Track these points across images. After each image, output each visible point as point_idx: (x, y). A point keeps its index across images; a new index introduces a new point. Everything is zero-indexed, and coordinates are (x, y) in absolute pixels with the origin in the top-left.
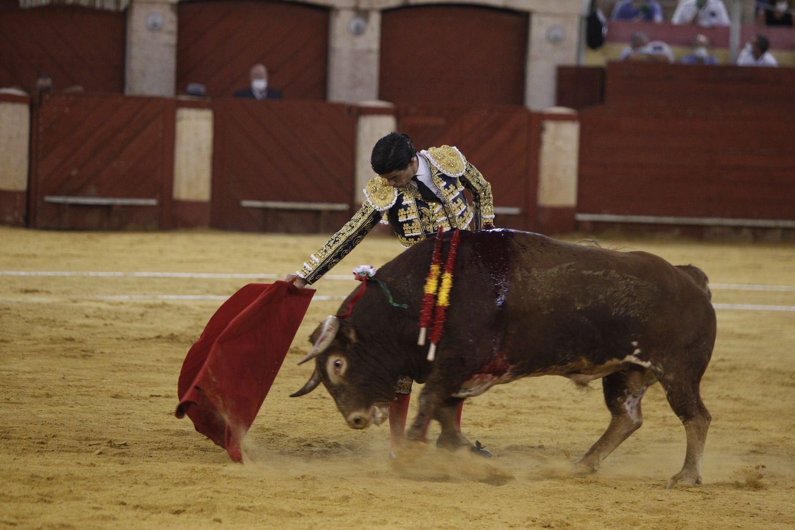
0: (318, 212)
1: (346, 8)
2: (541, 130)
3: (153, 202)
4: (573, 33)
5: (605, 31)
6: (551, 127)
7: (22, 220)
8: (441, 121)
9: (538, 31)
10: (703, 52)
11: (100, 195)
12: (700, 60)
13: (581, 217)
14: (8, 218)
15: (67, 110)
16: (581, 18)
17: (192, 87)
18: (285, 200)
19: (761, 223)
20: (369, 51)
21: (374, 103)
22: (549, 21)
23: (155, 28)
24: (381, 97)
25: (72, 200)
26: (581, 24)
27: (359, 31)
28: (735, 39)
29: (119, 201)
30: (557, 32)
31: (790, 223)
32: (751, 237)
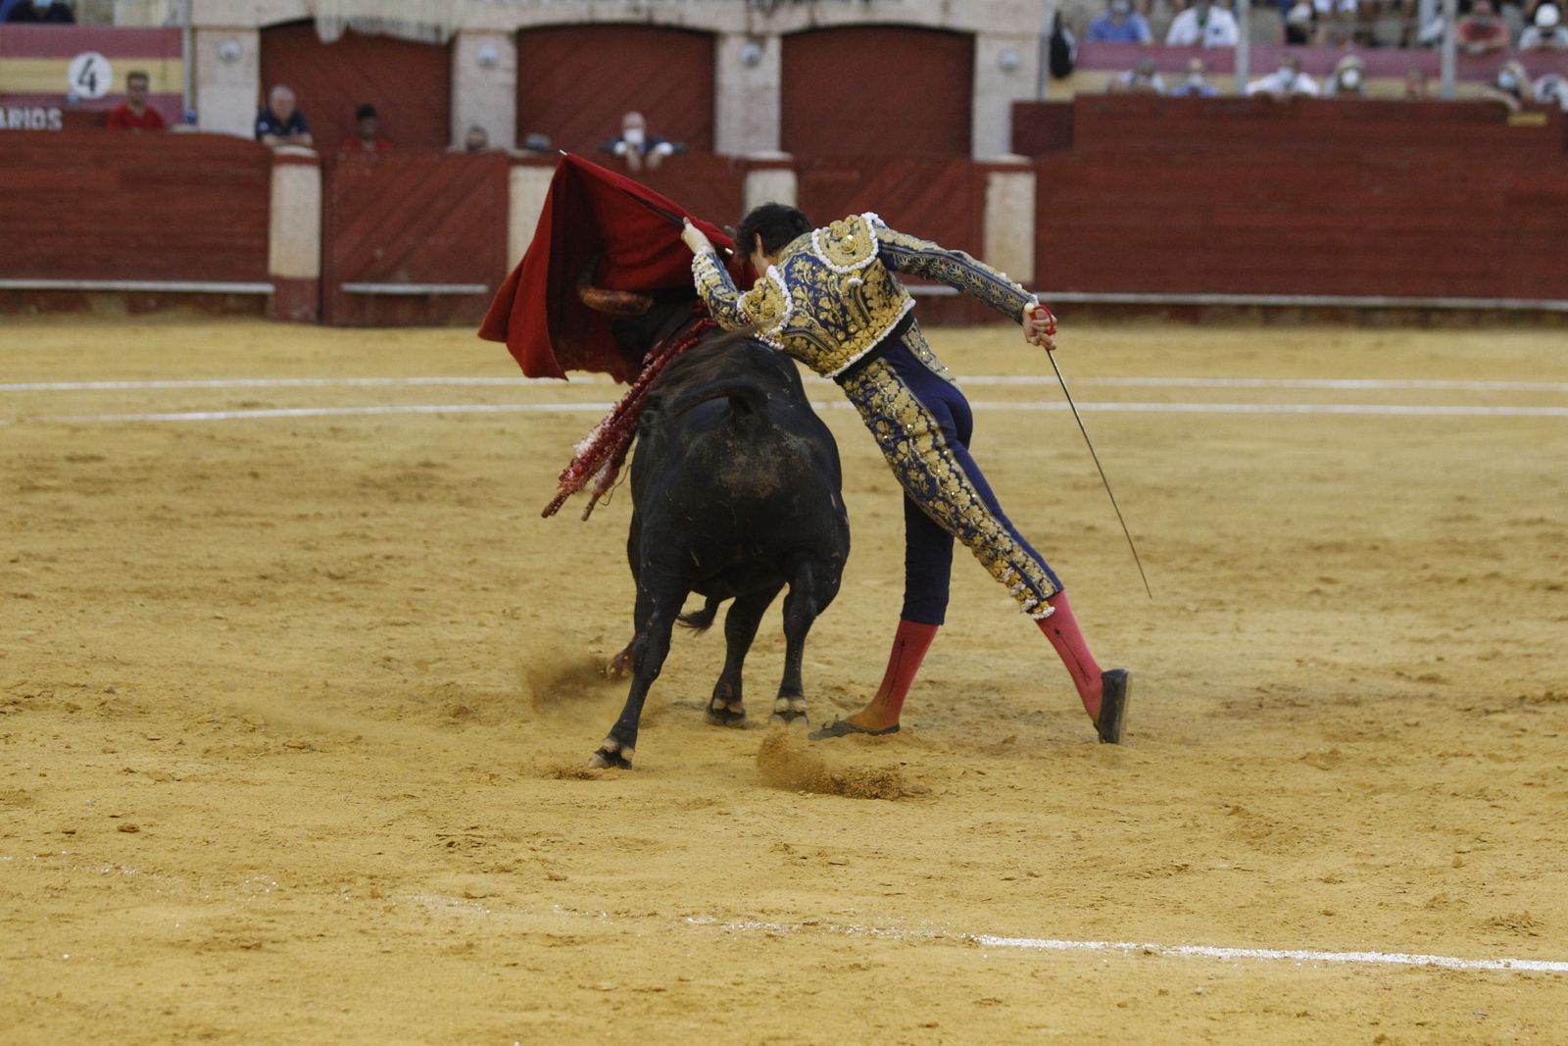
1: (737, 34)
2: (984, 185)
3: (481, 289)
4: (1032, 58)
5: (1073, 55)
6: (997, 181)
7: (313, 315)
8: (855, 176)
9: (986, 57)
10: (1197, 80)
11: (413, 281)
12: (1194, 92)
14: (296, 314)
15: (368, 173)
16: (1042, 39)
17: (534, 139)
19: (1273, 300)
20: (767, 88)
21: (773, 154)
22: (999, 45)
23: (487, 64)
24: (784, 146)
25: (376, 288)
26: (1041, 48)
27: (752, 62)
28: (1242, 63)
29: (438, 289)
30: (1011, 58)
31: (1310, 300)
32: (1261, 319)
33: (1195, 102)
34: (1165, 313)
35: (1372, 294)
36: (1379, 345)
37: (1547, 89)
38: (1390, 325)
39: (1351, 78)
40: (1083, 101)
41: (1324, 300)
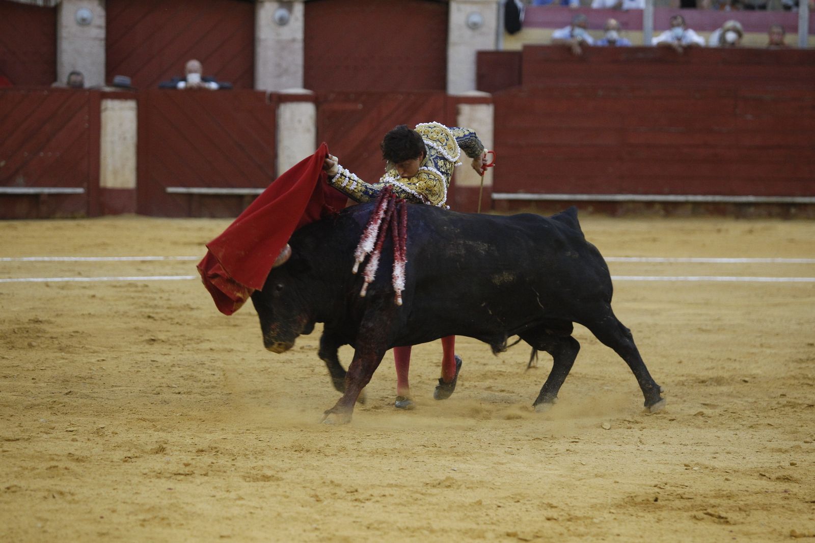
0: (241, 197)
2: (457, 113)
3: (80, 190)
4: (491, 19)
5: (522, 16)
6: (465, 109)
8: (360, 106)
9: (457, 18)
10: (614, 35)
11: (28, 185)
12: (612, 42)
13: (496, 196)
16: (498, 4)
17: (119, 79)
18: (209, 186)
19: (672, 198)
20: (294, 41)
21: (300, 91)
22: (467, 9)
23: (84, 22)
24: (306, 86)
26: (498, 10)
27: (282, 22)
28: (648, 22)
29: (46, 190)
30: (475, 19)
31: (699, 198)
32: (662, 212)
33: (613, 51)
34: (590, 209)
35: (747, 194)
36: (751, 231)
38: (758, 217)
39: (731, 36)
40: (529, 49)
41: (709, 198)
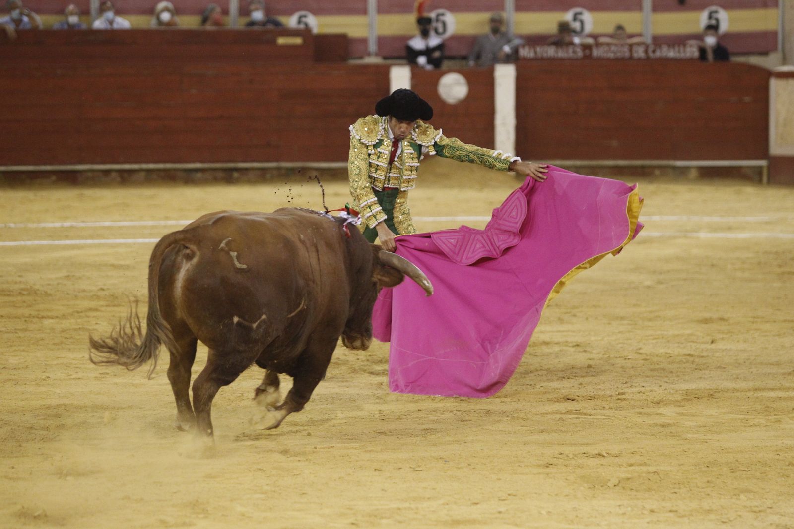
12: (72, 26)
19: (127, 166)
31: (152, 166)
32: (119, 179)
34: (54, 178)
35: (194, 162)
37: (299, 22)
38: (206, 183)
39: (166, 17)
41: (161, 166)
